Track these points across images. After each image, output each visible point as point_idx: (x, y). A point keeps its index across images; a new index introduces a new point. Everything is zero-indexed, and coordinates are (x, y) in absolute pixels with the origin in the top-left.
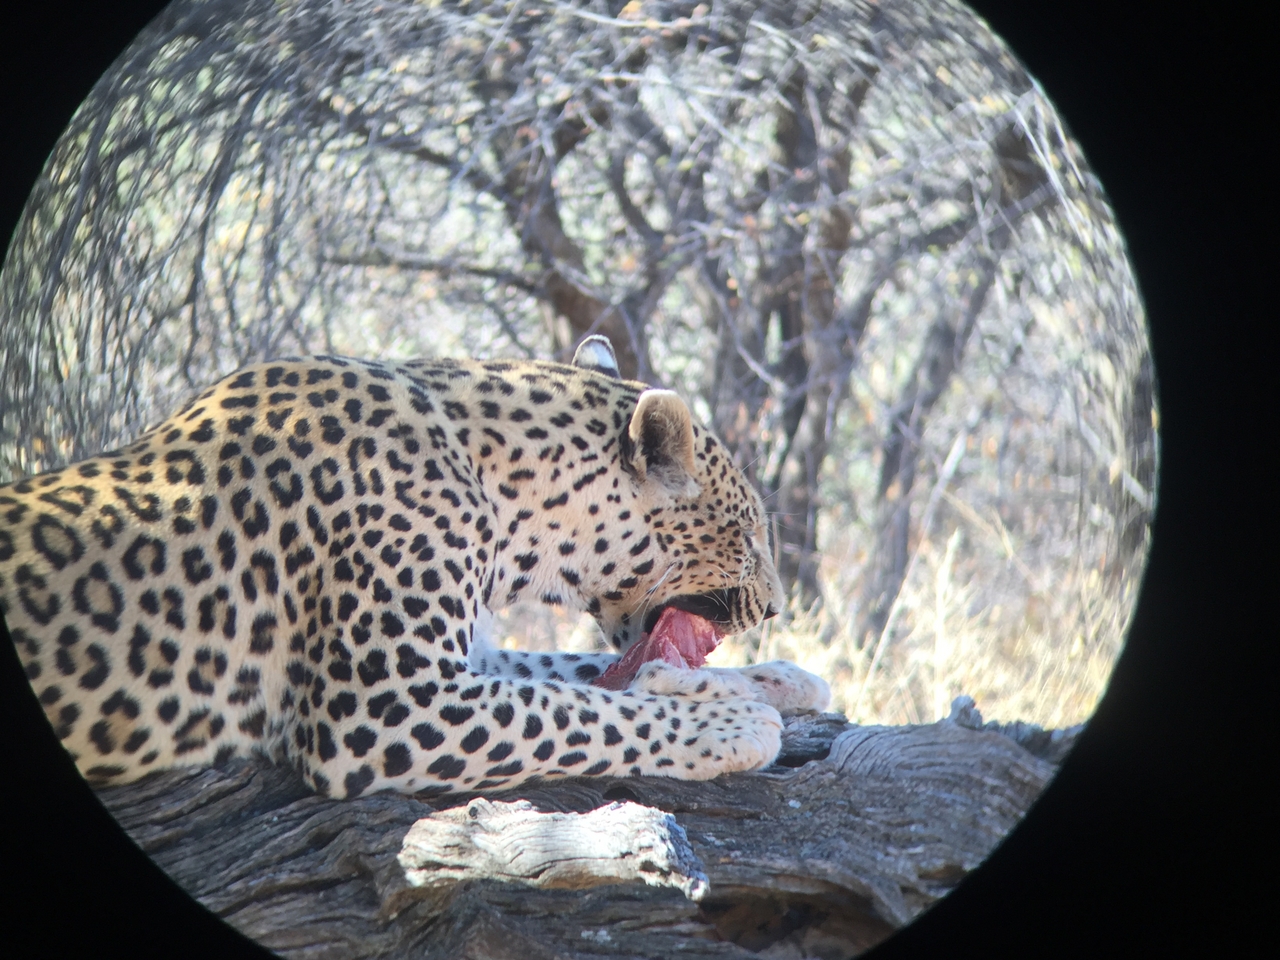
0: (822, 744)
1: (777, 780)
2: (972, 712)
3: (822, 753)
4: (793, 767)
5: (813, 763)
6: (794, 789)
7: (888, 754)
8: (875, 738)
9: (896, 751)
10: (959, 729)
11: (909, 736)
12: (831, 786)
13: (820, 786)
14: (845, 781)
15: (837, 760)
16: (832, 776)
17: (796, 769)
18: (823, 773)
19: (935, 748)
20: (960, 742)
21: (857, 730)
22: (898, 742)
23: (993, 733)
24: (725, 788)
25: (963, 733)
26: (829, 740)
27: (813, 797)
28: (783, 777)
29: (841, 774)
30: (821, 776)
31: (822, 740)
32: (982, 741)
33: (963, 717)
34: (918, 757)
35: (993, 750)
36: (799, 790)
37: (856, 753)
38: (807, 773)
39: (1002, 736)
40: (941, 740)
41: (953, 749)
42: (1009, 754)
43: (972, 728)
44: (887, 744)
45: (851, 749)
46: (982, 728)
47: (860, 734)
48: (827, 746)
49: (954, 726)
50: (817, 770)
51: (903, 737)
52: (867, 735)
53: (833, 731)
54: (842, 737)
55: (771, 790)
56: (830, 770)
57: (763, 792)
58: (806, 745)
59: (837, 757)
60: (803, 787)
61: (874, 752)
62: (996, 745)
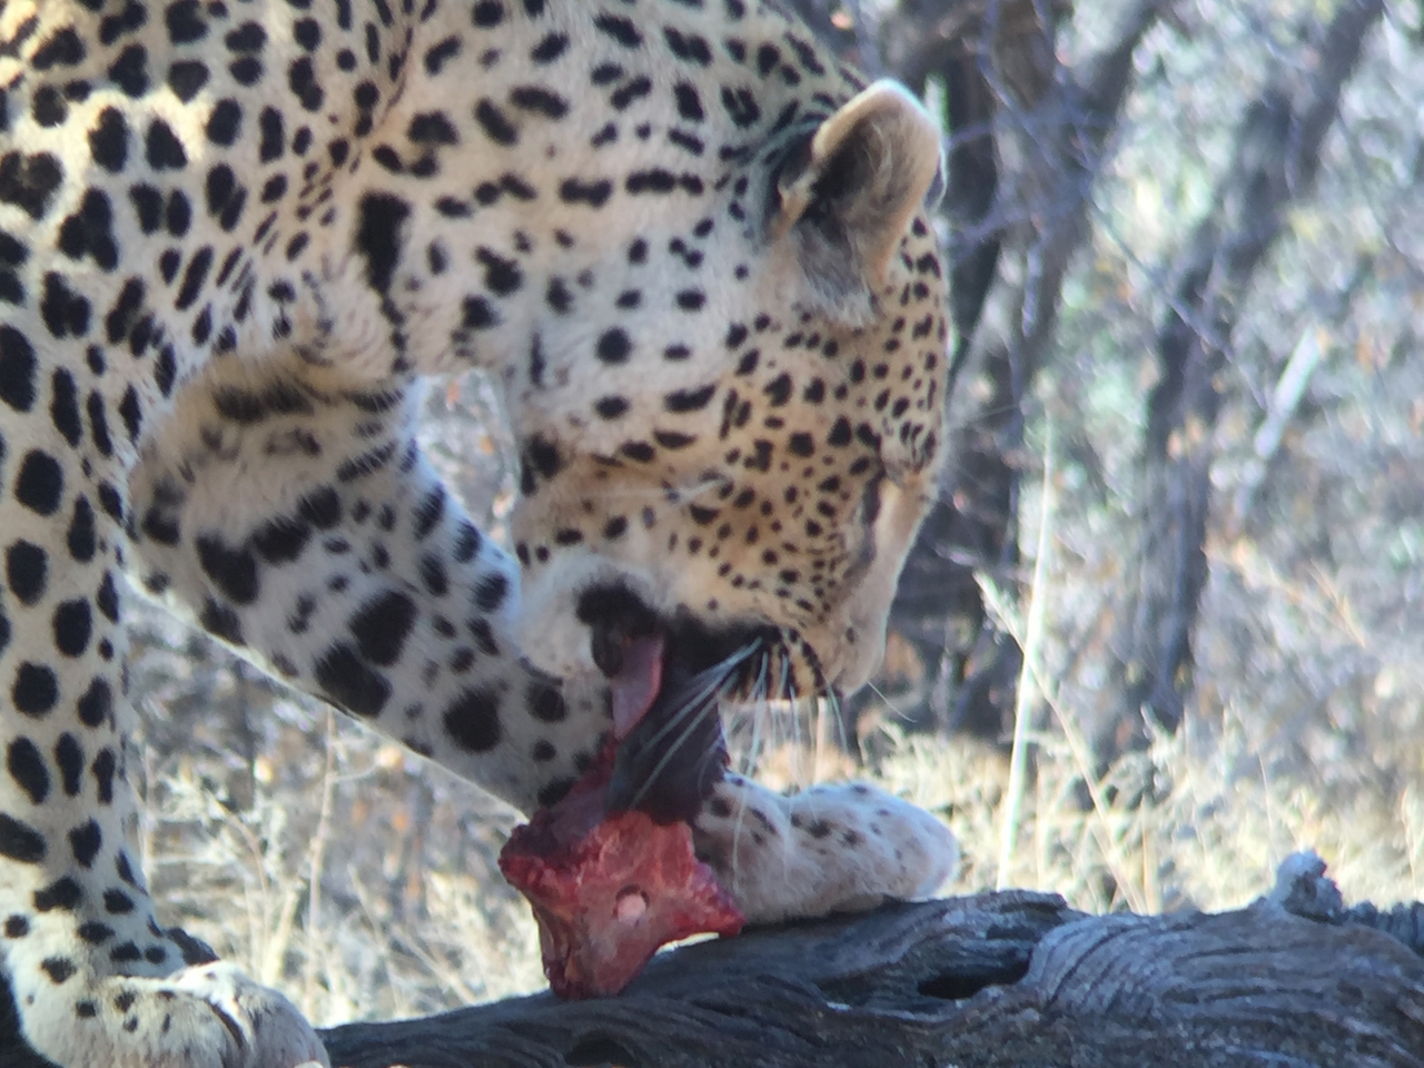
0: (1012, 953)
1: (920, 1024)
2: (1320, 884)
3: (1013, 970)
4: (953, 997)
5: (993, 991)
6: (955, 1043)
7: (1147, 972)
8: (1121, 940)
9: (1164, 965)
10: (1292, 919)
11: (1189, 935)
12: (1031, 1036)
13: (1010, 1037)
14: (1060, 1026)
15: (1042, 983)
16: (1033, 1015)
17: (959, 1003)
18: (1014, 1011)
19: (1246, 958)
20: (1296, 946)
21: (1085, 923)
22: (1169, 946)
23: (1363, 928)
24: (816, 1042)
25: (1300, 928)
26: (1027, 944)
27: (993, 1058)
28: (933, 1019)
29: (1051, 1010)
30: (1010, 1017)
31: (1012, 943)
32: (1340, 944)
33: (1301, 895)
34: (1209, 976)
35: (1364, 963)
36: (966, 1044)
37: (1082, 970)
38: (982, 1010)
39: (1382, 934)
40: (1254, 942)
41: (1281, 961)
42: (1397, 971)
43: (1321, 918)
44: (1145, 951)
45: (1071, 962)
46: (1342, 917)
47: (1090, 931)
48: (1023, 955)
49: (1284, 915)
50: (1002, 1004)
51: (1176, 936)
52: (1104, 933)
53: (1034, 926)
54: (1052, 938)
55: (908, 1046)
56: (1029, 1005)
57: (893, 1051)
58: (979, 953)
59: (1044, 977)
60: (974, 1039)
61: (1117, 970)
62: (1371, 952)
